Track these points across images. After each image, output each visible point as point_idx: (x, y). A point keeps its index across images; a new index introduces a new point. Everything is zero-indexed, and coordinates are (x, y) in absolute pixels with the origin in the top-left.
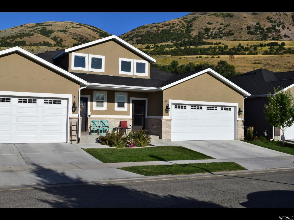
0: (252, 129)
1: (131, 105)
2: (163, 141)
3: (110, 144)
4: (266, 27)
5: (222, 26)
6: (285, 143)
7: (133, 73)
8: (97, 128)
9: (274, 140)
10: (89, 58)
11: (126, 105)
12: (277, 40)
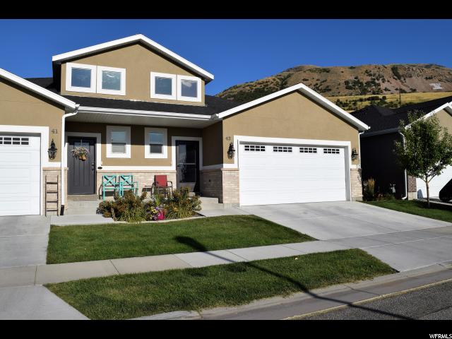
0: (372, 182)
1: (174, 148)
2: (226, 207)
3: (118, 215)
4: (365, 81)
5: (318, 82)
6: (431, 203)
7: (176, 96)
8: (114, 188)
9: (407, 198)
10: (97, 72)
11: (165, 148)
12: (378, 94)
